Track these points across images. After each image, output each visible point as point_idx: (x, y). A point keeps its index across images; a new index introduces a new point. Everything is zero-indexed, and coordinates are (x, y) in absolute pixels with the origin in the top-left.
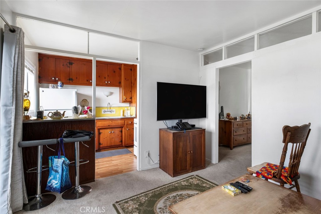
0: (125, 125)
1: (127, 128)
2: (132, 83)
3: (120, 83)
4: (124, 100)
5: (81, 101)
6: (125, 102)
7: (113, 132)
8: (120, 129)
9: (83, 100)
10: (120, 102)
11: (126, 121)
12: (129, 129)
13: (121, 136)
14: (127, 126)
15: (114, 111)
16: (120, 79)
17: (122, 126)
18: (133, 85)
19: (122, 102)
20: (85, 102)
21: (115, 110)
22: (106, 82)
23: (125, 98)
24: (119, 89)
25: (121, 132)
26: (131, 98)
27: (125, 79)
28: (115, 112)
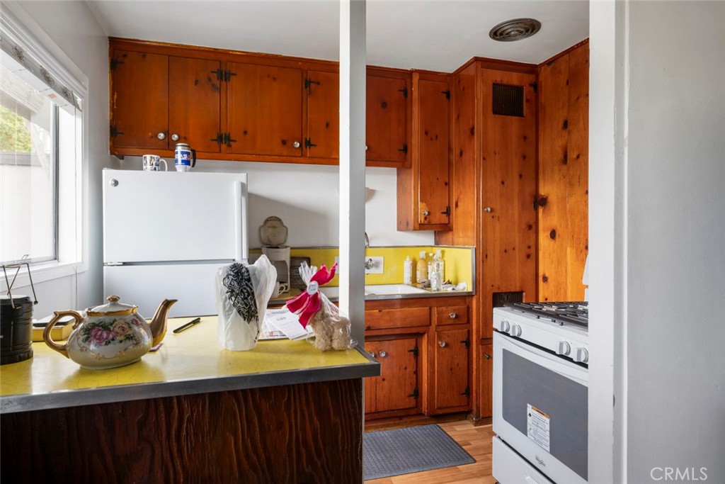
0: (430, 324)
1: (440, 338)
2: (450, 149)
3: (405, 149)
4: (421, 219)
5: (262, 223)
6: (421, 227)
7: (383, 355)
8: (409, 343)
9: (267, 220)
10: (399, 229)
11: (435, 310)
12: (447, 345)
13: (416, 373)
14: (441, 328)
15: (377, 265)
16: (406, 133)
17: (420, 330)
18: (454, 157)
19: (415, 230)
20: (274, 227)
21: (380, 259)
23: (423, 209)
24: (395, 177)
25: (416, 352)
26: (448, 212)
27: (426, 133)
28: (381, 266)
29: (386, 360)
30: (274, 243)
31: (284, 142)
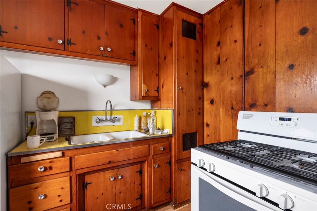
0: (149, 155)
1: (154, 163)
2: (159, 56)
3: (134, 54)
4: (143, 94)
5: (39, 95)
6: (143, 98)
7: (120, 177)
8: (137, 167)
9: (43, 93)
10: (132, 100)
11: (152, 146)
12: (159, 166)
13: (141, 184)
14: (155, 156)
15: (119, 120)
16: (135, 45)
17: (143, 159)
18: (161, 60)
19: (140, 100)
20: (49, 98)
21: (121, 117)
22: (102, 49)
23: (144, 88)
24: (129, 72)
25: (141, 172)
26: (158, 90)
27: (146, 46)
28: (122, 121)
29: (122, 180)
30: (48, 107)
31: (50, 39)
